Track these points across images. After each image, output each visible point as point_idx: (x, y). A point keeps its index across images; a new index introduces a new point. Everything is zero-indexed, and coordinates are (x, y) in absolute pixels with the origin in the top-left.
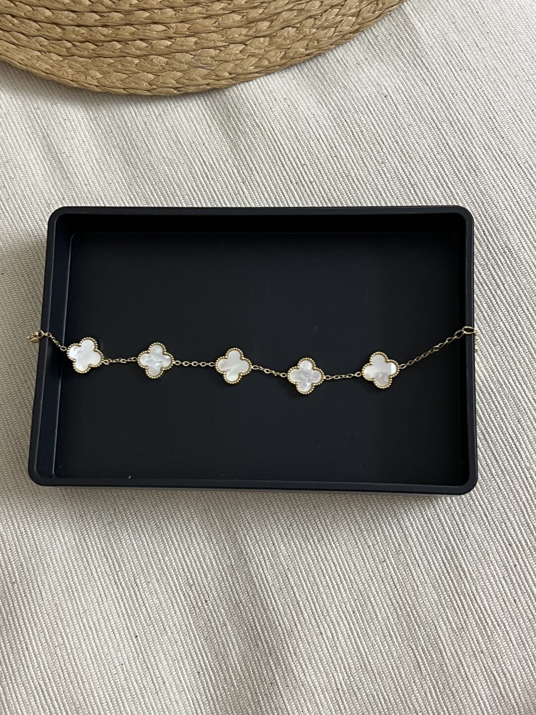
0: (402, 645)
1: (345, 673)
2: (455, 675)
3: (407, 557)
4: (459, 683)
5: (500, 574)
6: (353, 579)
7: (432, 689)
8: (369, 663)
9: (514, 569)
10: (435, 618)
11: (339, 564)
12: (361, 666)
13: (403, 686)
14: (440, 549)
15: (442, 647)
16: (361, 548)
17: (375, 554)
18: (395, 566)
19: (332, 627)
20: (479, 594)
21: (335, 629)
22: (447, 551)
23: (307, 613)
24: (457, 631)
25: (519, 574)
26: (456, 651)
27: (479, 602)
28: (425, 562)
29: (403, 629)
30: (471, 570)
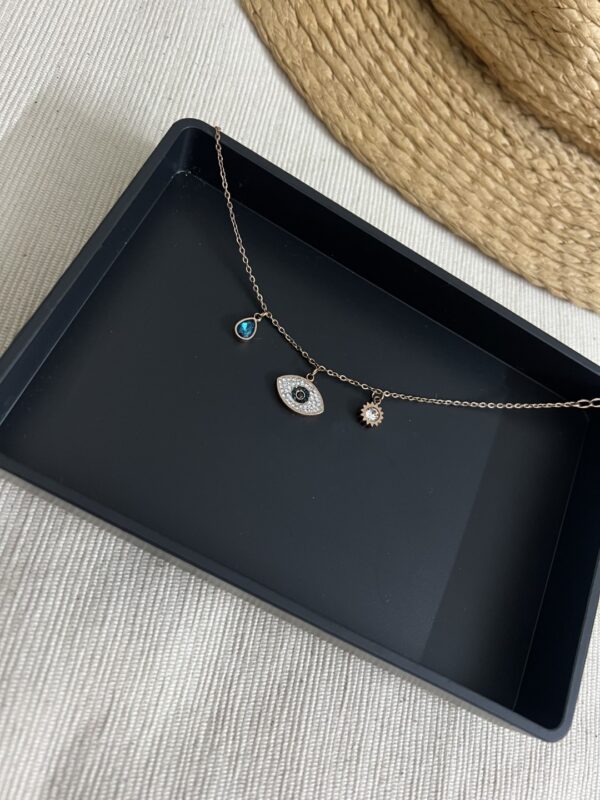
2: (138, 769)
5: (278, 678)
6: (109, 559)
7: (96, 767)
9: (298, 684)
10: (169, 678)
19: (36, 596)
21: (37, 603)
25: (299, 693)
26: (161, 737)
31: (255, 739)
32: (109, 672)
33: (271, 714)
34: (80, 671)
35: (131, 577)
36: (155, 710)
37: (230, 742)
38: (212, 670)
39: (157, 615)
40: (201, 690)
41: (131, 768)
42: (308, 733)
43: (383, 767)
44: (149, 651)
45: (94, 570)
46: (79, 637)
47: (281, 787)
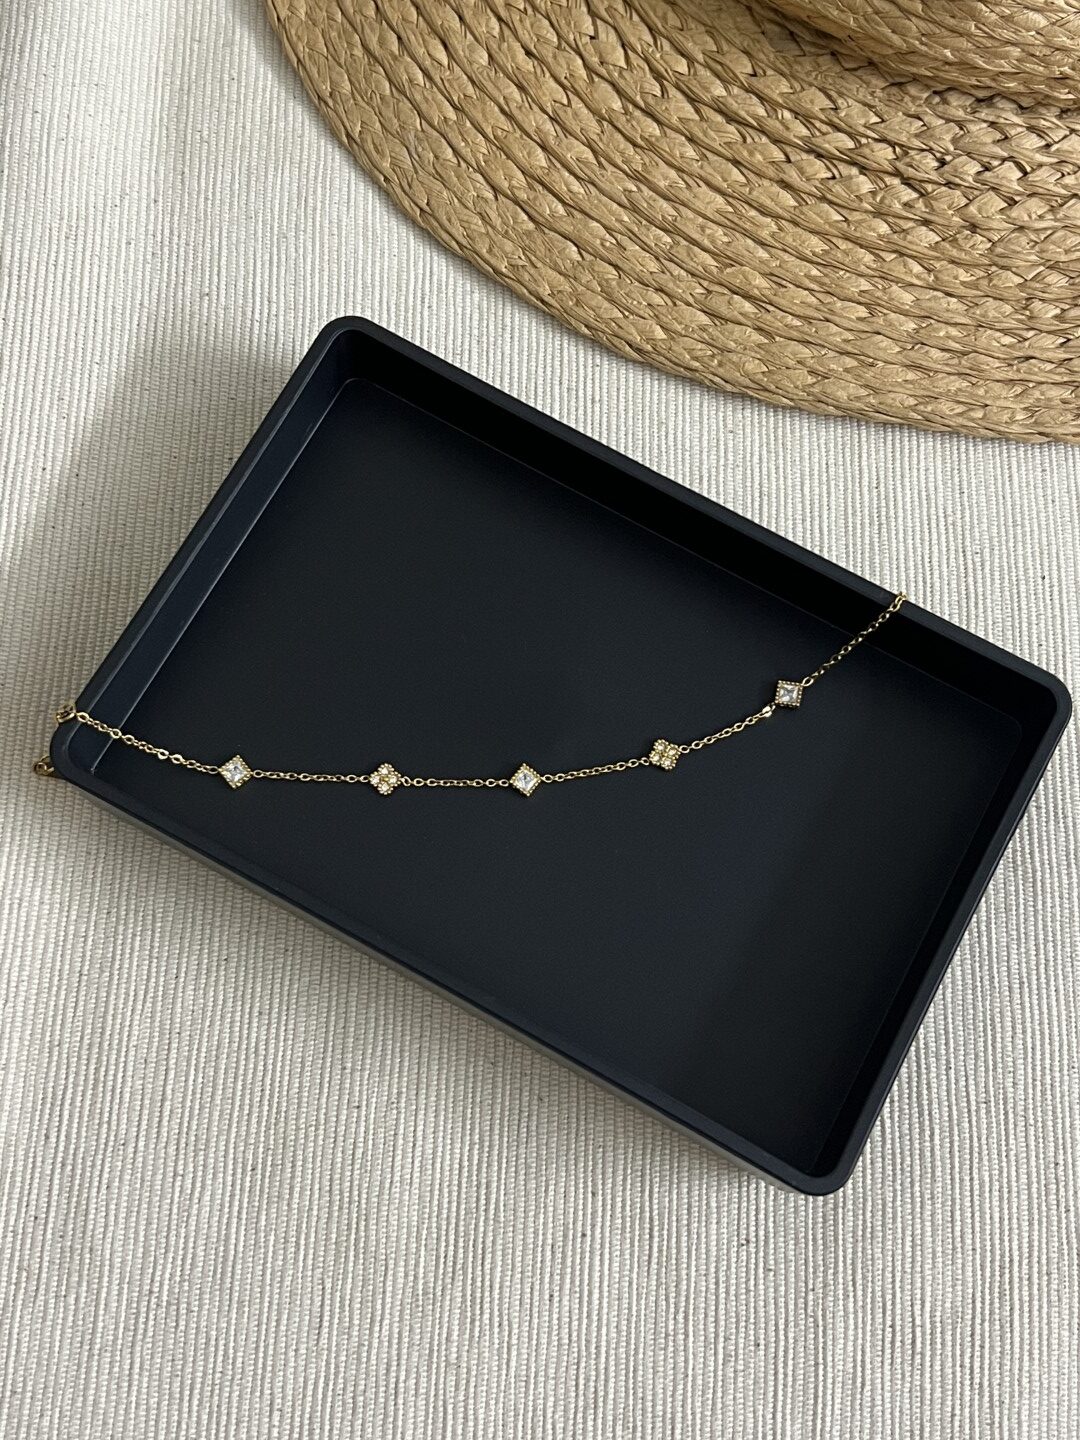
0: (310, 1273)
1: (179, 1269)
2: (377, 1376)
3: (402, 1121)
4: (376, 1393)
5: (550, 1236)
6: (284, 1109)
7: (322, 1380)
8: (233, 1273)
9: (579, 1240)
10: (393, 1255)
11: (274, 1071)
12: (215, 1272)
13: (271, 1347)
14: (468, 1138)
15: (380, 1312)
16: (329, 1064)
17: (348, 1086)
18: (372, 1127)
19: (200, 1173)
20: (493, 1252)
21: (203, 1182)
22: (477, 1146)
23: (169, 1126)
24: (421, 1298)
25: (583, 1253)
26: (400, 1333)
27: (488, 1266)
28: (429, 1146)
29: (325, 1245)
30: (502, 1204)
31: (530, 1322)
32: (311, 1256)
33: (547, 1286)
34: (275, 1259)
35: (316, 1130)
36: (383, 1299)
37: (496, 1330)
38: (452, 1237)
39: (360, 1174)
40: (442, 1266)
41: (367, 1374)
42: (605, 1305)
43: (726, 1339)
44: (357, 1224)
45: (268, 1128)
46: (264, 1217)
47: (577, 1379)
